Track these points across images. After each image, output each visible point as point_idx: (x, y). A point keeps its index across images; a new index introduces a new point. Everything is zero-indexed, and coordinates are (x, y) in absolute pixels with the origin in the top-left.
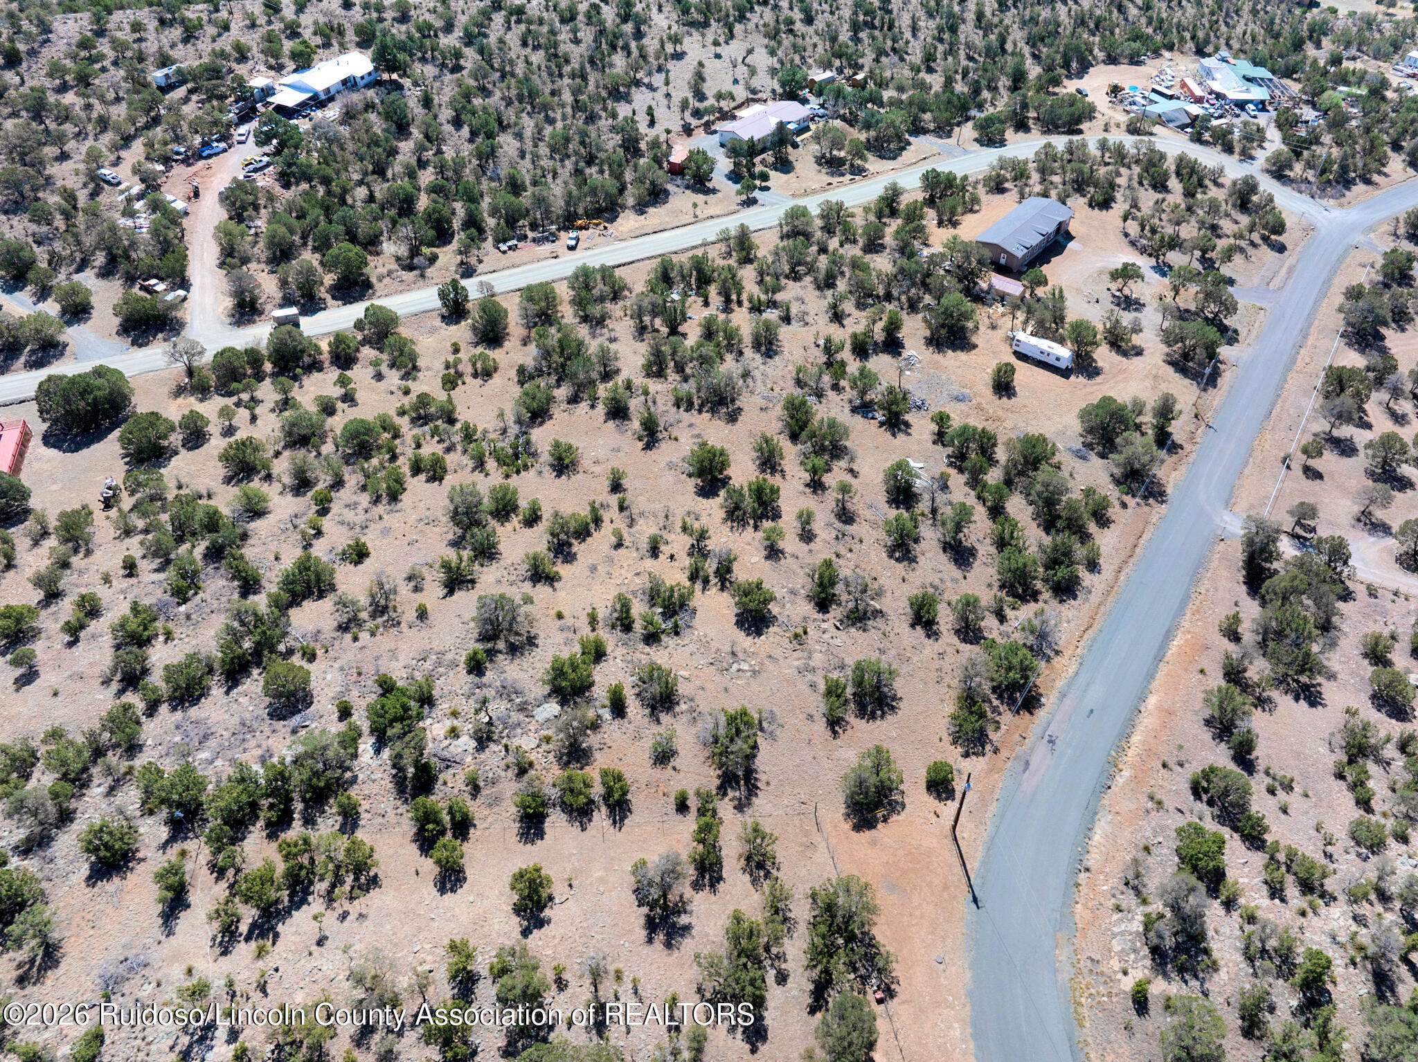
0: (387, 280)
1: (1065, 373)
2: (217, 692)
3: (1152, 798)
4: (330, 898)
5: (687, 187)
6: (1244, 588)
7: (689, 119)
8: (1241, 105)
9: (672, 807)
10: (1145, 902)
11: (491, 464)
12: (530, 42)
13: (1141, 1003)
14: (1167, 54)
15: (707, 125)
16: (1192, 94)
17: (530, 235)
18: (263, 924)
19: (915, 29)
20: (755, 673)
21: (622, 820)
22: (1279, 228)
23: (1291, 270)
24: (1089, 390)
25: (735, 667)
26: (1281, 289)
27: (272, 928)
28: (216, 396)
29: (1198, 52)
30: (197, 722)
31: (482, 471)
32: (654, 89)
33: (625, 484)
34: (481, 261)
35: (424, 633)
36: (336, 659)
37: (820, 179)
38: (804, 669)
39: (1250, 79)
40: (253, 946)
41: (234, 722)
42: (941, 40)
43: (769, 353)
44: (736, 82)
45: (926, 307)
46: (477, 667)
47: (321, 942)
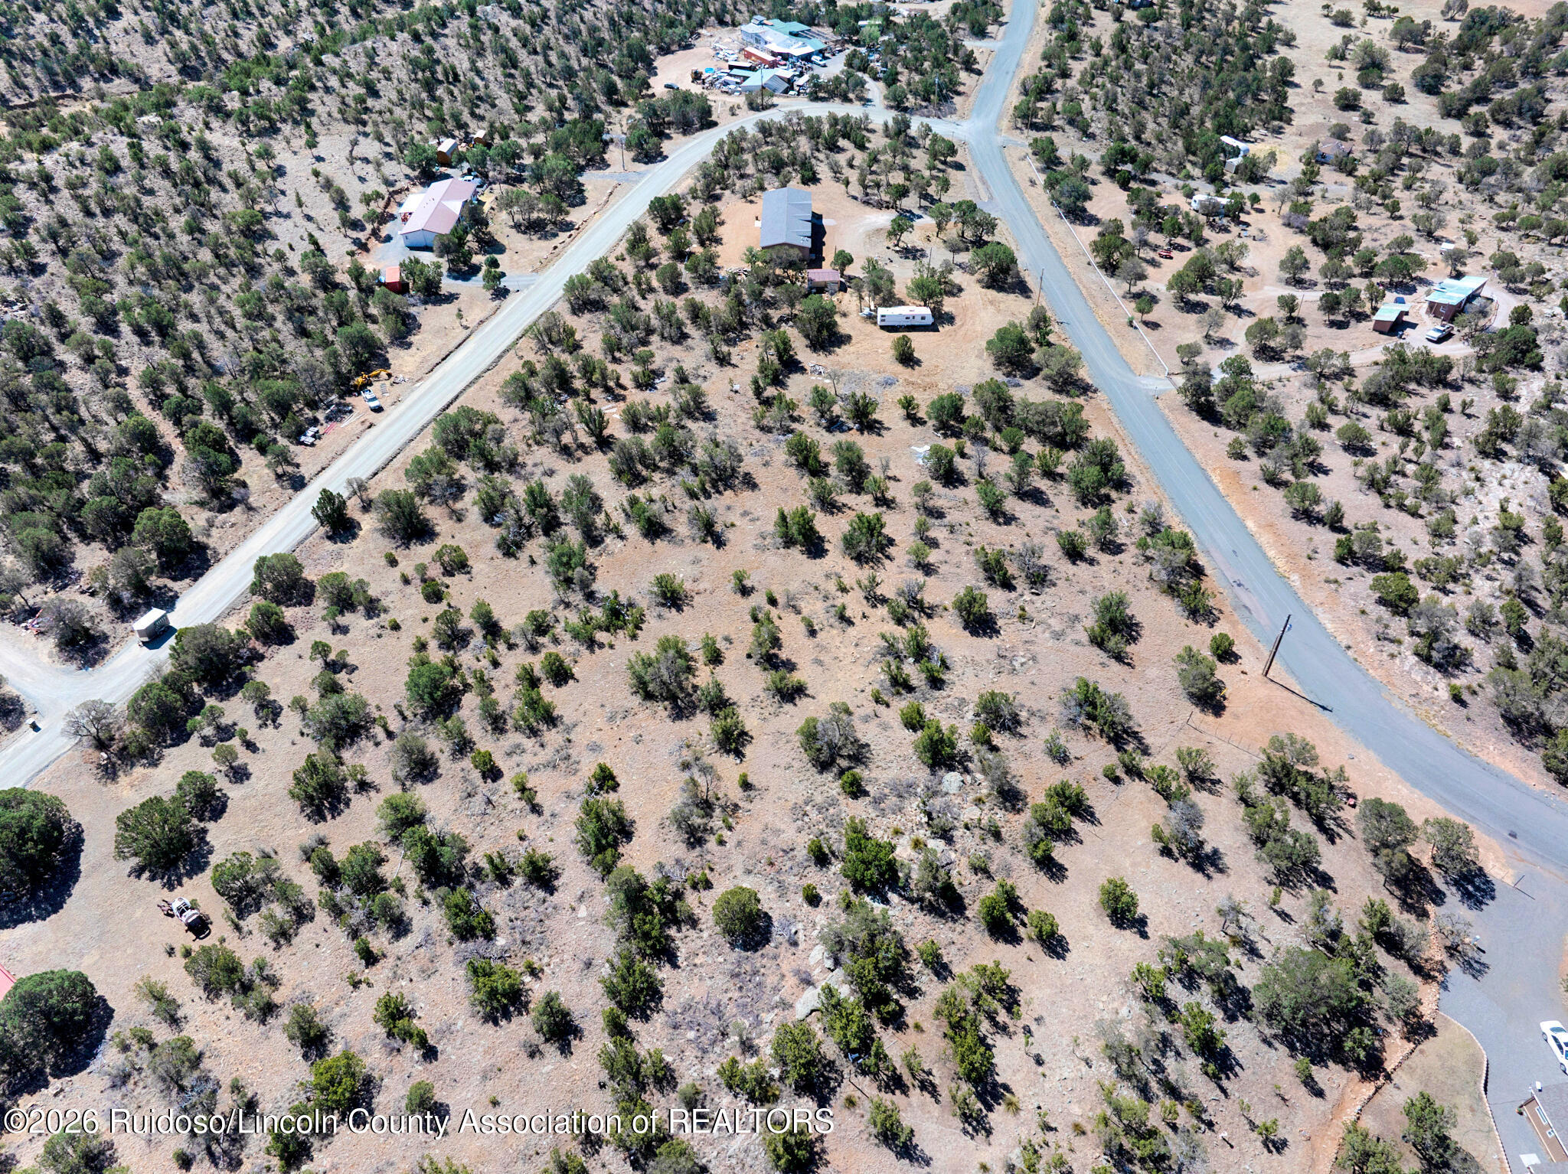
0: (214, 532)
1: (933, 328)
2: (663, 973)
3: (1327, 581)
4: (1003, 1029)
5: (425, 303)
6: (1205, 424)
7: (354, 234)
8: (807, 58)
9: (1110, 785)
10: (1400, 642)
11: (601, 636)
13: (1457, 699)
14: (703, 32)
15: (375, 233)
16: (764, 61)
17: (321, 415)
18: (984, 1089)
20: (1034, 659)
21: (1092, 815)
22: (952, 150)
23: (982, 179)
24: (961, 332)
25: (1017, 664)
26: (991, 198)
27: (995, 1084)
28: (166, 752)
29: (722, 23)
30: (688, 1008)
31: (601, 646)
32: (288, 216)
33: (748, 583)
34: (298, 466)
35: (769, 797)
36: (729, 868)
37: (538, 247)
38: (1058, 636)
39: (796, 35)
40: (1000, 1109)
41: (722, 981)
42: (512, 76)
43: (709, 417)
44: (362, 180)
45: (781, 320)
46: (856, 790)
47: (1039, 1061)
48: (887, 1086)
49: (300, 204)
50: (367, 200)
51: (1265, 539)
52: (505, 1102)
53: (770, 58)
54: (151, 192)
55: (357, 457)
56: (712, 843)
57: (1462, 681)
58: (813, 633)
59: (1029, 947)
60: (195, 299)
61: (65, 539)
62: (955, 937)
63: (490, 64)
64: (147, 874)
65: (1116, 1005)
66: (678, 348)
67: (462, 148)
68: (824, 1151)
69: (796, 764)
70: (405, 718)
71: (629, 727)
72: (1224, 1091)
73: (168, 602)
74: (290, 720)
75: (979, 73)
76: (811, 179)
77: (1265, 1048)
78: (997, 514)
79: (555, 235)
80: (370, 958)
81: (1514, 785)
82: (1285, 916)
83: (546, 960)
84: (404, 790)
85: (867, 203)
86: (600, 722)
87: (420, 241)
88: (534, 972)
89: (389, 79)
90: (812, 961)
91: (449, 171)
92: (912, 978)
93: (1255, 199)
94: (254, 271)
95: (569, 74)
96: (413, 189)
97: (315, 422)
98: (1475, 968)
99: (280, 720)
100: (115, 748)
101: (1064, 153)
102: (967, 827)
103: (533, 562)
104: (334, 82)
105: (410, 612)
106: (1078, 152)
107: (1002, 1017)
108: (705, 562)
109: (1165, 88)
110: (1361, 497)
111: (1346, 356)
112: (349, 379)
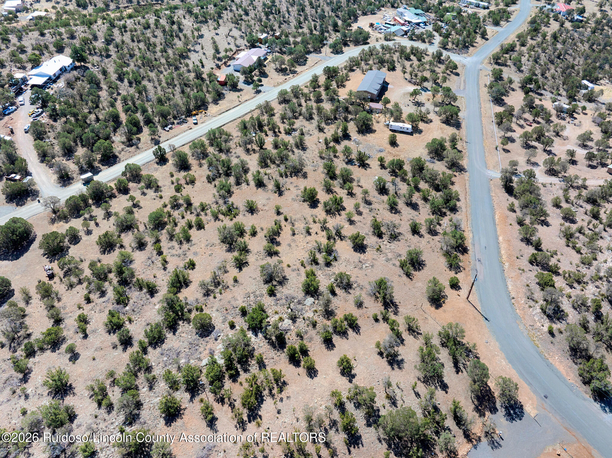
0: (123, 153)
1: (411, 134)
2: (169, 335)
3: (520, 269)
4: (272, 395)
5: (230, 90)
6: (507, 194)
7: (218, 62)
8: (418, 24)
9: (373, 321)
10: (537, 302)
11: (221, 217)
12: (135, 39)
13: (551, 333)
14: (383, 9)
15: (225, 63)
16: (400, 23)
17: (176, 122)
18: (252, 414)
19: (289, 12)
20: (372, 266)
21: (359, 331)
22: (456, 67)
23: (464, 81)
24: (422, 138)
25: (364, 266)
26: (464, 89)
27: (257, 414)
28: (72, 219)
29: (393, 6)
30: (169, 350)
31: (219, 220)
32: (197, 52)
33: (281, 210)
34: (160, 137)
35: (241, 287)
36: (212, 307)
37: (281, 78)
38: (388, 260)
39: (417, 15)
40: (254, 423)
41: (186, 344)
42: (300, 15)
43: (304, 149)
44: (229, 44)
45: (351, 119)
46: (272, 293)
47: (279, 412)
48: (218, 400)
49: (202, 49)
50: (226, 51)
51: (503, 246)
52: (97, 360)
53: (403, 22)
54: (156, 37)
55: (180, 138)
56: (211, 298)
57: (556, 326)
58: (294, 234)
59: (302, 370)
60: (153, 75)
61: (77, 145)
62: (275, 357)
63: (294, 10)
64: (46, 256)
65: (322, 403)
66: (308, 122)
67: (270, 37)
68: (183, 414)
69: (258, 279)
70: (146, 228)
71: (211, 250)
72: (350, 452)
73: (96, 171)
74: (112, 219)
75: (487, 39)
76: (393, 69)
77: (377, 442)
78: (393, 208)
79: (288, 75)
80: (88, 300)
81: (559, 376)
82: (417, 395)
83: (137, 318)
84: (133, 251)
85: (410, 82)
86: (203, 245)
87: (238, 68)
88: (130, 321)
89: (254, 10)
90: (218, 348)
91: (261, 45)
92: (249, 365)
93: (584, 108)
94: (177, 68)
95: (322, 17)
96: (246, 50)
97: (173, 123)
98: (494, 444)
99: (110, 219)
100: (58, 214)
101: (505, 76)
102: (304, 319)
103: (215, 186)
104: (234, 8)
105: (168, 194)
106: (511, 76)
107: (275, 391)
108: (271, 200)
109: (567, 57)
110: (558, 239)
111: (585, 180)
112: (192, 111)
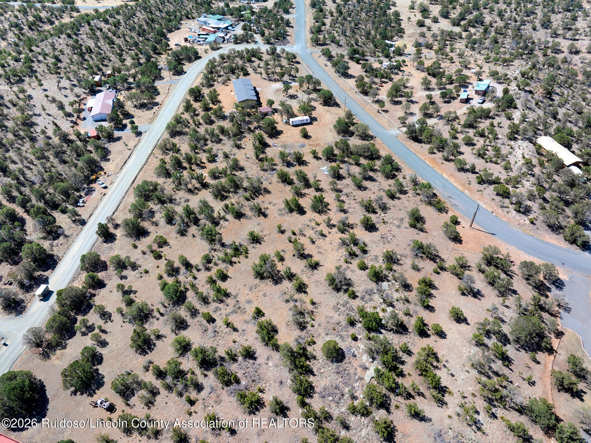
0: (54, 248)
1: (311, 123)
2: (311, 379)
3: (478, 191)
5: (109, 142)
6: (417, 143)
8: (226, 28)
9: (437, 275)
10: (509, 207)
13: (532, 223)
15: (78, 117)
17: (81, 194)
21: (435, 287)
22: (294, 57)
23: (307, 66)
24: (321, 123)
26: (313, 73)
28: (67, 342)
30: (325, 389)
31: (235, 263)
33: (282, 229)
34: (80, 215)
35: (322, 305)
36: (319, 335)
38: (399, 227)
39: (220, 20)
40: (447, 395)
41: (334, 376)
43: (242, 169)
44: (66, 96)
45: (255, 128)
47: (453, 376)
48: (407, 398)
49: (44, 110)
50: (72, 104)
51: (452, 180)
53: (213, 30)
55: (104, 207)
56: (310, 328)
57: (531, 216)
58: (313, 242)
59: (434, 338)
62: (408, 340)
63: (103, 44)
65: (469, 350)
66: (220, 145)
67: (103, 78)
68: (394, 427)
69: (328, 291)
70: (165, 307)
71: (259, 291)
72: (511, 370)
73: (46, 281)
74: (116, 317)
75: (292, 27)
76: (246, 74)
77: (518, 352)
78: (360, 187)
79: (152, 108)
81: (558, 248)
82: (507, 307)
83: (264, 385)
84: (177, 335)
85: (270, 80)
86: (247, 292)
87: (99, 118)
88: (261, 391)
90: (364, 361)
91: (101, 88)
92: (400, 358)
93: (404, 61)
94: (33, 140)
98: (568, 310)
99: (112, 319)
101: (334, 53)
103: (194, 236)
105: (150, 265)
106: (339, 52)
107: (435, 364)
108: (262, 224)
110: (477, 160)
111: (455, 112)
